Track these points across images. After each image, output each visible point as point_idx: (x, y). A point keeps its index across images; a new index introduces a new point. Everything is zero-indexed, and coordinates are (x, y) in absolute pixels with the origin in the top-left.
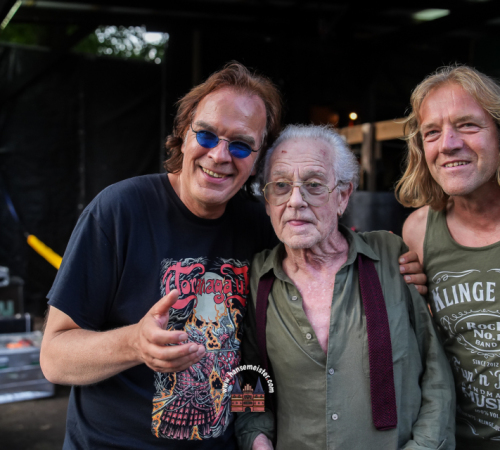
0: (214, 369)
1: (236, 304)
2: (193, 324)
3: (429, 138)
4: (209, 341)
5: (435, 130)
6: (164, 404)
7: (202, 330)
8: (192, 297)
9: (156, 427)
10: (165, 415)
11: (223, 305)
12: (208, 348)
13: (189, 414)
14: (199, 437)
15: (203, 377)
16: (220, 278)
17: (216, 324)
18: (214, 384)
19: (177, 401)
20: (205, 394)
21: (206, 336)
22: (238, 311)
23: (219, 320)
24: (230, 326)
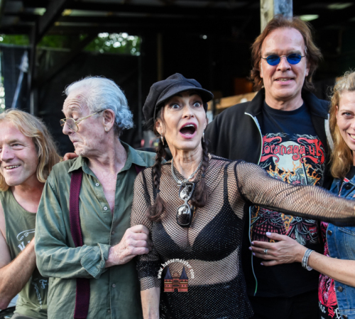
2: (277, 172)
11: (299, 161)
22: (310, 166)
23: (295, 171)
24: (303, 176)
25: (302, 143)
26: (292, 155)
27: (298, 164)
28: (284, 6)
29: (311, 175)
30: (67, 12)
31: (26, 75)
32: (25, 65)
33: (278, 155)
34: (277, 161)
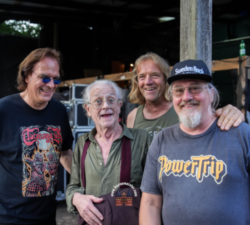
0: (46, 170)
1: (55, 143)
2: (38, 151)
3: (141, 79)
4: (44, 158)
5: (143, 76)
6: (27, 183)
7: (42, 154)
8: (34, 141)
9: (24, 192)
10: (27, 187)
11: (50, 143)
12: (44, 161)
13: (36, 187)
14: (40, 195)
15: (41, 173)
16: (48, 133)
17: (48, 150)
18: (46, 175)
19: (31, 182)
20: (42, 179)
21: (43, 156)
22: (56, 145)
24: (53, 151)
25: (51, 131)
26: (45, 139)
27: (50, 145)
29: (56, 151)
33: (38, 140)
34: (38, 144)
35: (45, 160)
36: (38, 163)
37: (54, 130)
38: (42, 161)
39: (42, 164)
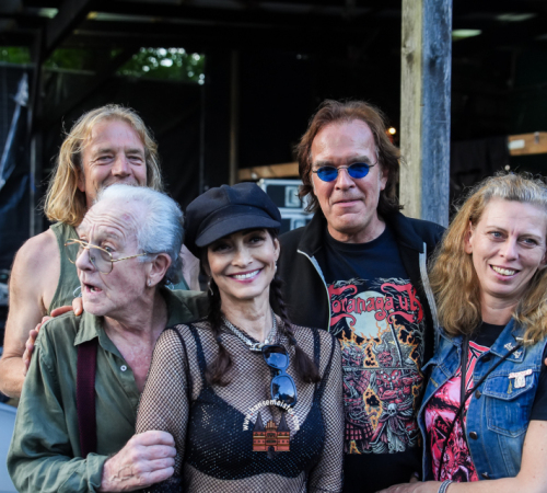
0: (369, 387)
1: (400, 320)
2: (353, 341)
4: (367, 358)
11: (385, 321)
12: (365, 366)
14: (357, 451)
15: (356, 394)
16: (380, 295)
17: (377, 340)
18: (368, 401)
20: (359, 410)
21: (366, 352)
22: (403, 328)
23: (381, 336)
24: (394, 343)
25: (389, 292)
26: (373, 312)
27: (384, 325)
28: (438, 46)
29: (404, 341)
30: (93, 15)
31: (24, 110)
32: (23, 95)
33: (353, 313)
34: (353, 323)
35: (368, 363)
36: (349, 369)
37: (399, 289)
38: (362, 365)
39: (358, 373)
